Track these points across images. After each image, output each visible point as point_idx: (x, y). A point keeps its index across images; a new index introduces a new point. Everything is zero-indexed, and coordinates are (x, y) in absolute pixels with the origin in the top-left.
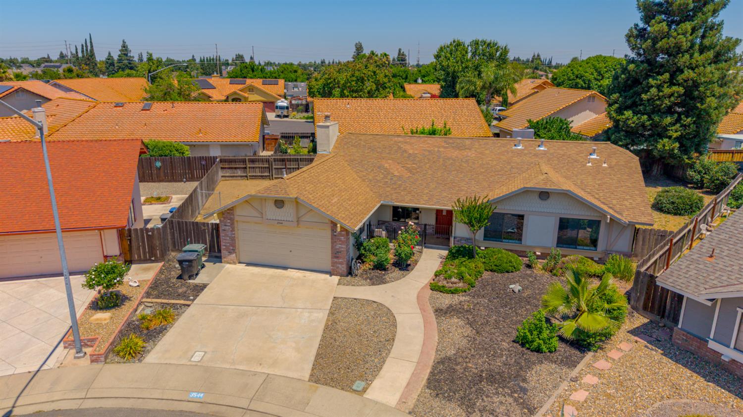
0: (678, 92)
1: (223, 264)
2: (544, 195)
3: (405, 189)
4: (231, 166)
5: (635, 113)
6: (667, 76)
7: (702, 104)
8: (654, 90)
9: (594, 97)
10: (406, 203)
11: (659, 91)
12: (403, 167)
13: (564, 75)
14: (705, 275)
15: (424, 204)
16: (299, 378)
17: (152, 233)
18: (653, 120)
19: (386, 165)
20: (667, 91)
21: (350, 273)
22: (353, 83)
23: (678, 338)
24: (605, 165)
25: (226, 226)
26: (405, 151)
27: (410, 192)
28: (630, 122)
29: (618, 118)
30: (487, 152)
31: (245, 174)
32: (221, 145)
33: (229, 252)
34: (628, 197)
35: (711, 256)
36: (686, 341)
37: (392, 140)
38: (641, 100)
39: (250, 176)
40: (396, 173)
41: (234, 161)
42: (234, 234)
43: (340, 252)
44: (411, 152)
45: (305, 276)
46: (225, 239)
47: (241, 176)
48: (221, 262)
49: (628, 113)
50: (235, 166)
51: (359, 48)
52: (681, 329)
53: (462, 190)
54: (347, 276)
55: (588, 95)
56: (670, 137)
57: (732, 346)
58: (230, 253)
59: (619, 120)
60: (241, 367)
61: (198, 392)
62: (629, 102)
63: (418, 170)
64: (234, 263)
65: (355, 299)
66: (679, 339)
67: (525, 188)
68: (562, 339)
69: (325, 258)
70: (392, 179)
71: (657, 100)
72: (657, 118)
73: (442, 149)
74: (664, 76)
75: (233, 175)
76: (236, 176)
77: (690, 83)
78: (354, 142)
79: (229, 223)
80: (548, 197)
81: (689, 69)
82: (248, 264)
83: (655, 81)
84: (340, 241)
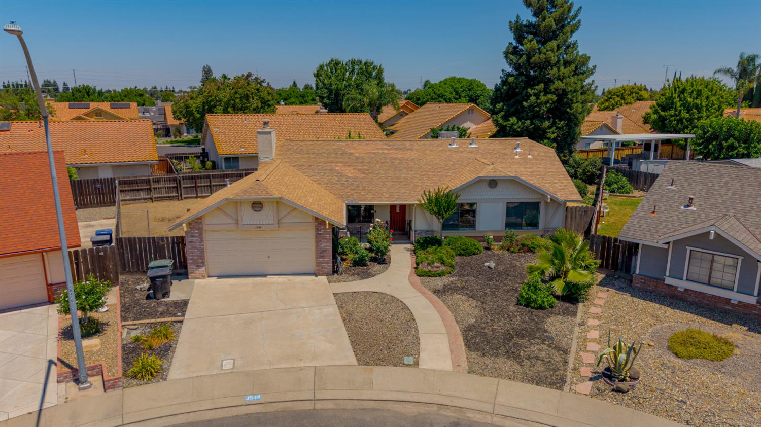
0: (552, 99)
1: (189, 280)
2: (493, 183)
3: (364, 189)
4: (132, 188)
5: (519, 119)
6: (542, 86)
7: (571, 109)
8: (533, 98)
9: (473, 110)
10: (369, 201)
11: (538, 98)
12: (353, 169)
13: (427, 95)
14: (655, 226)
15: (386, 201)
16: (348, 364)
17: (104, 253)
18: (534, 124)
19: (337, 168)
20: (543, 98)
21: (335, 271)
22: (237, 101)
23: (637, 283)
24: (529, 157)
25: (193, 237)
26: (351, 154)
27: (369, 191)
28: (516, 127)
29: (505, 123)
30: (428, 151)
31: (149, 196)
33: (198, 266)
34: (556, 181)
35: (654, 212)
36: (644, 283)
37: (334, 145)
38: (523, 107)
39: (155, 198)
40: (349, 175)
41: (137, 182)
42: (203, 245)
43: (326, 251)
44: (357, 155)
45: (290, 280)
46: (192, 252)
47: (145, 199)
48: (188, 278)
49: (513, 120)
50: (137, 188)
51: (207, 72)
52: (639, 274)
53: (418, 186)
54: (333, 274)
55: (468, 107)
56: (549, 139)
57: (685, 278)
59: (506, 126)
60: (282, 366)
61: (254, 395)
62: (513, 110)
63: (370, 171)
64: (203, 277)
65: (355, 292)
66: (638, 283)
67: (479, 177)
69: (309, 259)
70: (347, 181)
71: (536, 106)
72: (537, 122)
73: (386, 151)
74: (540, 86)
75: (135, 198)
76: (139, 199)
77: (561, 92)
78: (295, 148)
79: (197, 233)
80: (497, 185)
81: (558, 80)
82: (219, 277)
83: (533, 91)
84: (326, 239)
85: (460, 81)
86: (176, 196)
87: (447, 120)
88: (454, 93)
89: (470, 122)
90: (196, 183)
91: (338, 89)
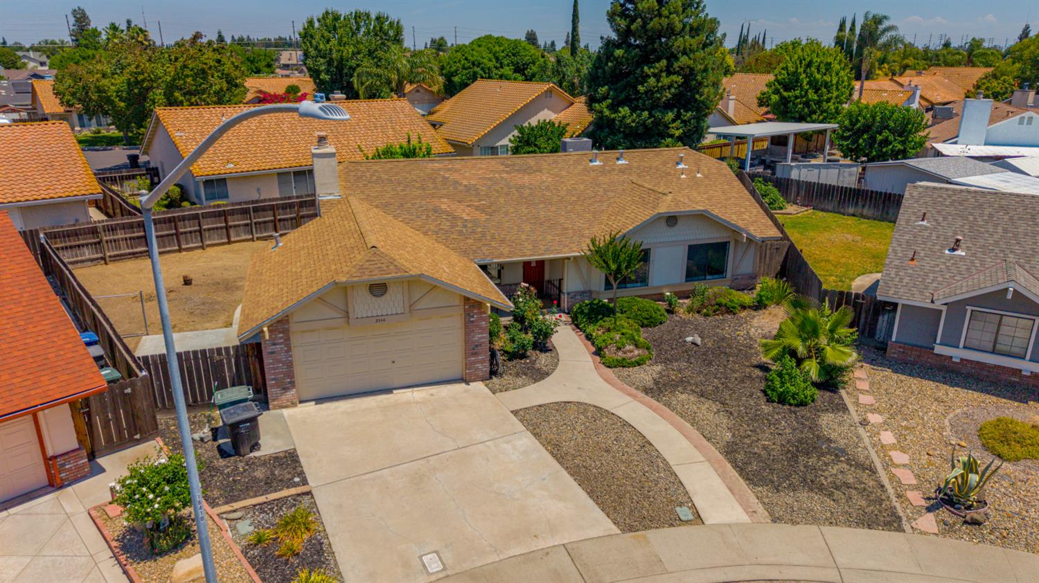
0: (676, 82)
1: (272, 412)
2: (672, 220)
3: (493, 238)
4: (68, 244)
5: (633, 110)
6: (664, 62)
7: (701, 96)
8: (652, 81)
9: (551, 92)
10: (508, 257)
11: (658, 81)
12: (468, 206)
14: (920, 280)
15: (531, 255)
16: (606, 534)
17: (133, 390)
18: (654, 116)
19: (443, 207)
20: (666, 80)
21: (493, 373)
22: (189, 80)
23: (892, 352)
24: (699, 175)
25: (275, 344)
26: (456, 182)
27: (503, 241)
28: (629, 121)
29: (613, 116)
31: (100, 255)
32: (21, 208)
33: (284, 389)
35: (912, 259)
36: (903, 353)
37: (426, 168)
38: (638, 92)
39: (110, 257)
40: (465, 217)
41: (76, 234)
42: (291, 356)
43: (481, 345)
44: (465, 182)
45: (432, 395)
46: (274, 369)
47: (92, 260)
48: (268, 409)
49: (624, 110)
50: (77, 243)
51: (81, 18)
52: (896, 342)
53: (567, 229)
54: (491, 378)
55: (545, 89)
56: (672, 136)
57: (961, 345)
58: (286, 389)
59: (614, 120)
62: (623, 96)
63: (493, 208)
64: (294, 405)
65: (540, 406)
66: (894, 353)
67: (659, 213)
68: (814, 384)
69: (452, 360)
70: (465, 226)
71: (657, 91)
72: (658, 114)
73: (505, 175)
74: (661, 63)
75: (75, 259)
76: (82, 261)
77: (687, 71)
78: (368, 175)
79: (281, 338)
80: (676, 224)
81: (683, 54)
82: (319, 400)
83: (652, 70)
85: (499, 41)
86: (145, 252)
87: (519, 107)
88: (494, 60)
89: (548, 109)
90: (176, 228)
91: (342, 59)
